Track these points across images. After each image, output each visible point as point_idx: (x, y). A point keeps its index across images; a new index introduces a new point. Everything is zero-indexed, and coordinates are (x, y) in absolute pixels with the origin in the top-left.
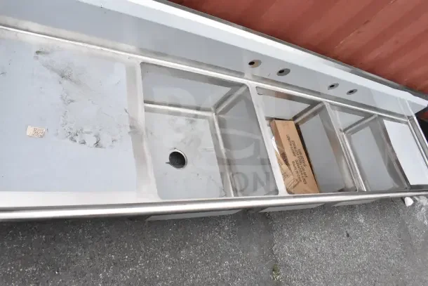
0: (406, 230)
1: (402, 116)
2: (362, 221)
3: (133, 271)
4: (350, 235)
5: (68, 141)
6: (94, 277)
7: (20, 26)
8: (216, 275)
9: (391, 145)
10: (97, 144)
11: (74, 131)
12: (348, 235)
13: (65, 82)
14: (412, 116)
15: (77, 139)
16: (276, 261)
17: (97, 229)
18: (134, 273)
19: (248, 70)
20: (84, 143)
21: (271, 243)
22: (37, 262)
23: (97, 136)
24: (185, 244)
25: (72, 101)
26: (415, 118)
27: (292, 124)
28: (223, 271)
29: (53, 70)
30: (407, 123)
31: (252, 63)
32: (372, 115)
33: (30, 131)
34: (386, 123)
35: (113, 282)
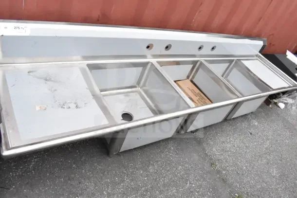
0: (288, 122)
1: (252, 56)
2: (256, 124)
3: (123, 186)
4: (253, 133)
5: (60, 108)
6: (100, 194)
7: (16, 62)
8: (176, 176)
9: (252, 72)
10: (77, 107)
11: (62, 103)
12: (251, 134)
13: (48, 82)
14: (258, 54)
15: (65, 107)
16: (211, 159)
17: (93, 167)
18: (125, 186)
19: (148, 52)
20: (70, 108)
21: (204, 149)
22: (63, 195)
23: (75, 103)
24: (150, 163)
25: (56, 90)
26: (260, 55)
27: (188, 81)
28: (180, 172)
29: (41, 78)
30: (257, 59)
31: (148, 47)
32: (233, 60)
33: (38, 108)
34: (244, 62)
35: (114, 195)
